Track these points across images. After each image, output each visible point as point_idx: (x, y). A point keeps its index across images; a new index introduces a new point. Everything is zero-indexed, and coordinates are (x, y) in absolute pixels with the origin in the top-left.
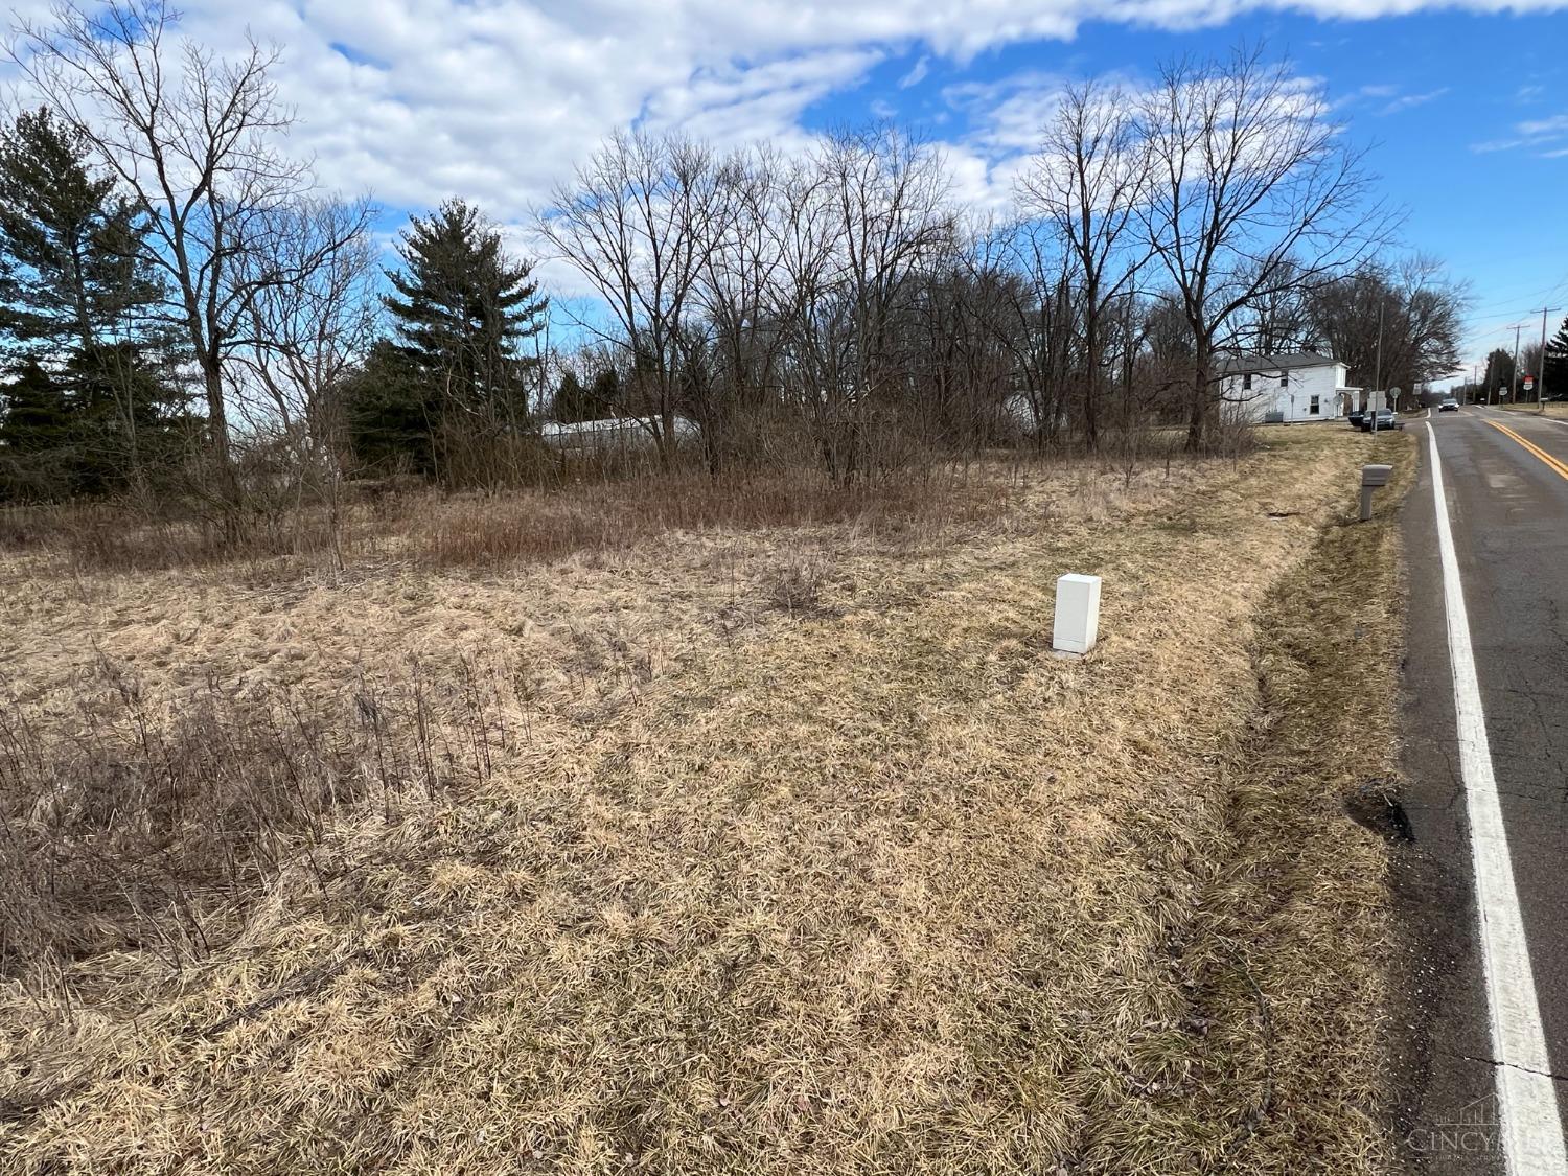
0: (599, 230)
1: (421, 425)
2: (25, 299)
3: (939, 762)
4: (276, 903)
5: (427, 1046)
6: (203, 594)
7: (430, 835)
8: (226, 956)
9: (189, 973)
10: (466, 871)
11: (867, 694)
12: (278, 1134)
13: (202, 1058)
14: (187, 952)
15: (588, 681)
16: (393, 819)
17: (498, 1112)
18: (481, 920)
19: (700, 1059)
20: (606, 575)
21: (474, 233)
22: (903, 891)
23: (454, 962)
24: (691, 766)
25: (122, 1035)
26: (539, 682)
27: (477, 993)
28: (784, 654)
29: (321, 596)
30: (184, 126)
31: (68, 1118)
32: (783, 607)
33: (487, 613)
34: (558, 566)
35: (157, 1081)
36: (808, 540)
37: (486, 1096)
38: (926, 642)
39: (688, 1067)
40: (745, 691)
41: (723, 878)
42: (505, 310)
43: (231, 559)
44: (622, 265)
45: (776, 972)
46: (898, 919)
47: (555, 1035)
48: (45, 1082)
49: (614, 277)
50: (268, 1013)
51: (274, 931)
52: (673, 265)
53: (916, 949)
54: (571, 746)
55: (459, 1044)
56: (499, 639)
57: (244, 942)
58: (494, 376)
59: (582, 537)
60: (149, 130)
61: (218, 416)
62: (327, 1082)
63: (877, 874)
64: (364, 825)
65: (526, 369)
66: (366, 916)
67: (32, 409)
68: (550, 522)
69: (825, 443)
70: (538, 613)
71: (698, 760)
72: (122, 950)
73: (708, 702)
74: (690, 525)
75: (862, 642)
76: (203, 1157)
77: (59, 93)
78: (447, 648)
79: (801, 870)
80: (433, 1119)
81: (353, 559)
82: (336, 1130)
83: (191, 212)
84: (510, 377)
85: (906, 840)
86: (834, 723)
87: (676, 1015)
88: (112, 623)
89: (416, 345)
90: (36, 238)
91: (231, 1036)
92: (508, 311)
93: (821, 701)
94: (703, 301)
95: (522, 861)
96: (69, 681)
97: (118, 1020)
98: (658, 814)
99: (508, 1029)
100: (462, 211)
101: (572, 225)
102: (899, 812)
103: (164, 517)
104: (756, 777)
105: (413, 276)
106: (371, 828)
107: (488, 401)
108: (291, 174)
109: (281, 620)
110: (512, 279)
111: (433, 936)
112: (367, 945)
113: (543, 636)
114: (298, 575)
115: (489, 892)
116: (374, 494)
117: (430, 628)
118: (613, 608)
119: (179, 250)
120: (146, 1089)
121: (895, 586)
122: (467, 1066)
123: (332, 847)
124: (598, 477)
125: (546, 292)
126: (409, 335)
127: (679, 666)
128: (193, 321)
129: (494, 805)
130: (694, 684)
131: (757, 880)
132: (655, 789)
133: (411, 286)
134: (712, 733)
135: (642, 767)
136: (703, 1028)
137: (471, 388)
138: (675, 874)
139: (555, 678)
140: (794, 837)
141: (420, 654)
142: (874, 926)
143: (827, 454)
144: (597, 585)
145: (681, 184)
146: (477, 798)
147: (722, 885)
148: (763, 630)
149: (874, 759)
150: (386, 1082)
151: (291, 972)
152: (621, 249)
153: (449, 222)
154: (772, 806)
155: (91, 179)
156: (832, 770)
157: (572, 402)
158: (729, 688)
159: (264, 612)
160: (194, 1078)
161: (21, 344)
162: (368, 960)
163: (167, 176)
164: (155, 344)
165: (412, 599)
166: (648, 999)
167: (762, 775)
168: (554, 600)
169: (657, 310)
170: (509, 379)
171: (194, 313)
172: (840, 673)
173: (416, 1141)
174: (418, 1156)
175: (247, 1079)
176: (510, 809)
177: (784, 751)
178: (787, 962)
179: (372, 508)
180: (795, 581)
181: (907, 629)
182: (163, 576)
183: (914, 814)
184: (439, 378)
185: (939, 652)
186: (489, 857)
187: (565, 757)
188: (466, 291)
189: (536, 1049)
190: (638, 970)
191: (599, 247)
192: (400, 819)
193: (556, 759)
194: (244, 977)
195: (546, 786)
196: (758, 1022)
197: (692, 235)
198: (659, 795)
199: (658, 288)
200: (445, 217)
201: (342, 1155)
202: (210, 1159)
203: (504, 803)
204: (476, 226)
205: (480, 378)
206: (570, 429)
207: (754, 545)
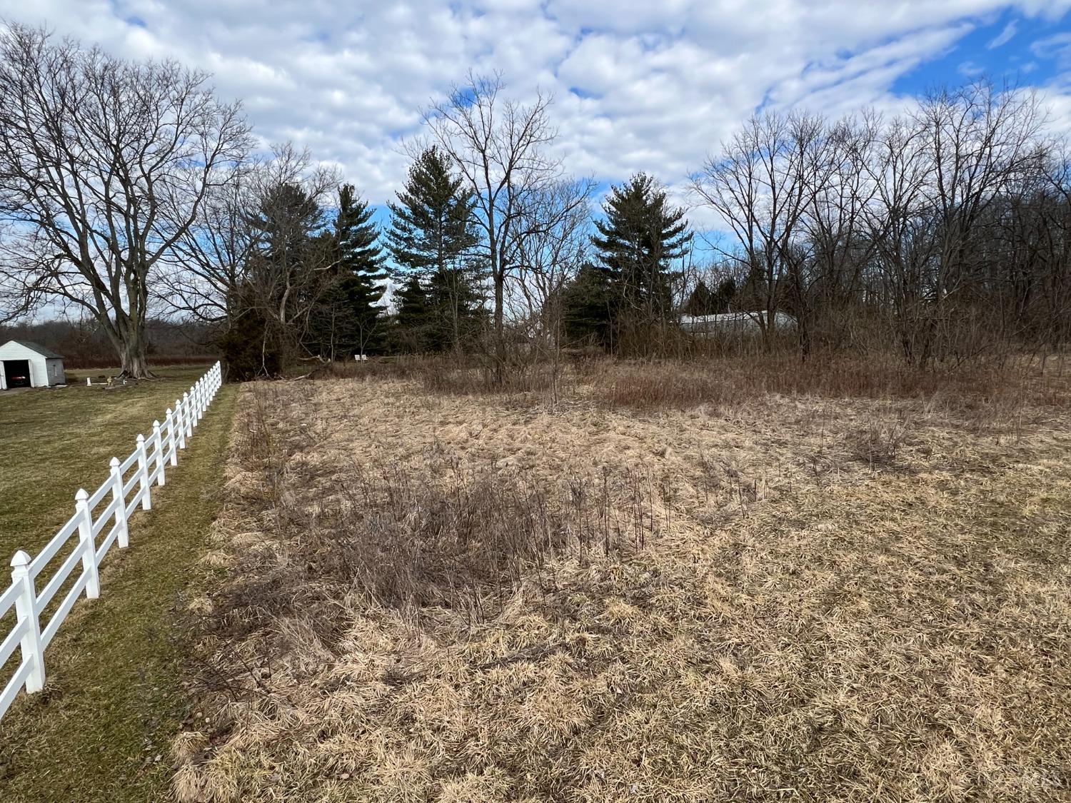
0: (734, 184)
1: (604, 316)
2: (417, 247)
3: (1016, 611)
4: (519, 600)
5: (600, 716)
6: (484, 411)
7: (605, 579)
8: (492, 624)
9: (474, 630)
10: (627, 609)
11: (940, 540)
12: (515, 741)
13: (479, 682)
14: (473, 616)
15: (710, 495)
16: (585, 564)
17: (645, 777)
18: (636, 643)
19: (792, 791)
20: (722, 421)
21: (650, 192)
22: (979, 714)
23: (619, 666)
24: (785, 570)
25: (442, 655)
26: (676, 491)
27: (632, 691)
28: (864, 497)
29: (545, 418)
30: (500, 147)
31: (416, 693)
32: (865, 461)
33: (642, 440)
34: (688, 413)
35: (457, 687)
36: (886, 410)
37: (638, 762)
38: (1001, 505)
39: (782, 795)
40: (831, 521)
41: (811, 660)
42: (665, 242)
43: (498, 392)
44: (748, 207)
45: (856, 745)
46: (974, 736)
47: (684, 737)
48: (406, 669)
49: (742, 216)
50: (513, 666)
51: (517, 617)
52: (787, 204)
53: (990, 765)
54: (696, 538)
55: (621, 721)
56: (649, 458)
57: (501, 619)
58: (654, 285)
59: (706, 394)
60: (483, 151)
61: (499, 308)
62: (543, 719)
63: (952, 692)
64: (567, 564)
65: (674, 280)
66: (567, 621)
67: (413, 305)
68: (684, 381)
69: (904, 334)
70: (675, 443)
71: (792, 567)
72: (442, 606)
73: (801, 525)
74: (787, 392)
75: (937, 497)
76: (477, 740)
77: (445, 137)
78: (617, 459)
79: (879, 670)
80: (604, 766)
81: (562, 397)
82: (547, 751)
83: (499, 194)
84: (663, 285)
85: (981, 669)
86: (910, 559)
87: (773, 751)
88: (441, 422)
89: (607, 266)
90: (423, 214)
91: (494, 673)
92: (666, 242)
93: (898, 539)
94: (806, 229)
95: (663, 610)
96: (420, 452)
97: (439, 646)
98: (760, 600)
99: (652, 722)
100: (643, 180)
101: (715, 183)
102: (974, 645)
103: (468, 365)
104: (840, 588)
105: (610, 223)
106: (571, 567)
107: (649, 301)
108: (552, 167)
109: (523, 430)
110: (670, 221)
111: (606, 647)
112: (567, 640)
113: (678, 459)
114: (533, 404)
115: (642, 625)
116: (575, 358)
117: (606, 445)
118: (727, 446)
119: (490, 216)
120: (451, 689)
121: (969, 455)
122: (625, 738)
123: (549, 573)
124: (718, 354)
125: (693, 229)
126: (603, 259)
127: (777, 494)
128: (493, 257)
129: (645, 568)
130: (789, 509)
131: (841, 668)
132: (759, 580)
133: (608, 229)
134: (803, 548)
135: (749, 564)
136: (794, 769)
137: (638, 292)
138: (773, 647)
139: (687, 489)
140: (872, 643)
141: (600, 461)
142: (949, 734)
143: (906, 343)
144: (716, 429)
145: (798, 146)
146: (635, 561)
147: (811, 665)
148: (846, 476)
149: (949, 595)
150: (576, 731)
151: (525, 644)
152: (748, 196)
153: (635, 187)
154: (854, 614)
155: (451, 180)
156: (908, 597)
157: (702, 301)
158: (817, 516)
159: (514, 424)
160: (474, 692)
161: (412, 270)
162: (567, 650)
163: (489, 176)
164: (471, 269)
165: (595, 425)
166: (751, 733)
167: (846, 588)
168: (686, 436)
169: (771, 237)
170: (662, 286)
171: (494, 251)
172: (916, 519)
173: (594, 776)
174: (595, 786)
175: (500, 701)
176: (656, 573)
177: (863, 573)
178: (868, 740)
179: (574, 366)
180: (874, 441)
181: (982, 492)
182: (465, 399)
183: (990, 650)
184: (619, 286)
185: (1015, 515)
186: (641, 601)
187: (692, 545)
188: (641, 230)
189: (671, 742)
190: (744, 709)
191: (733, 196)
192: (587, 565)
193: (686, 545)
194: (501, 640)
195: (680, 563)
196: (841, 780)
197: (803, 182)
198: (761, 585)
199: (774, 220)
200: (633, 184)
201: (551, 768)
202: (481, 743)
203: (652, 568)
204: (651, 189)
205: (645, 286)
206: (699, 320)
207: (838, 410)
